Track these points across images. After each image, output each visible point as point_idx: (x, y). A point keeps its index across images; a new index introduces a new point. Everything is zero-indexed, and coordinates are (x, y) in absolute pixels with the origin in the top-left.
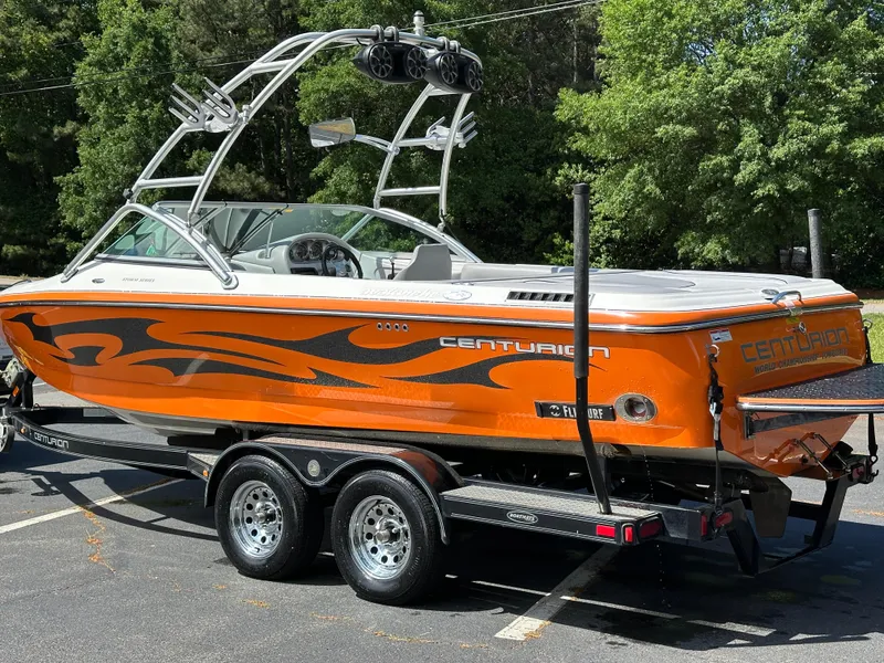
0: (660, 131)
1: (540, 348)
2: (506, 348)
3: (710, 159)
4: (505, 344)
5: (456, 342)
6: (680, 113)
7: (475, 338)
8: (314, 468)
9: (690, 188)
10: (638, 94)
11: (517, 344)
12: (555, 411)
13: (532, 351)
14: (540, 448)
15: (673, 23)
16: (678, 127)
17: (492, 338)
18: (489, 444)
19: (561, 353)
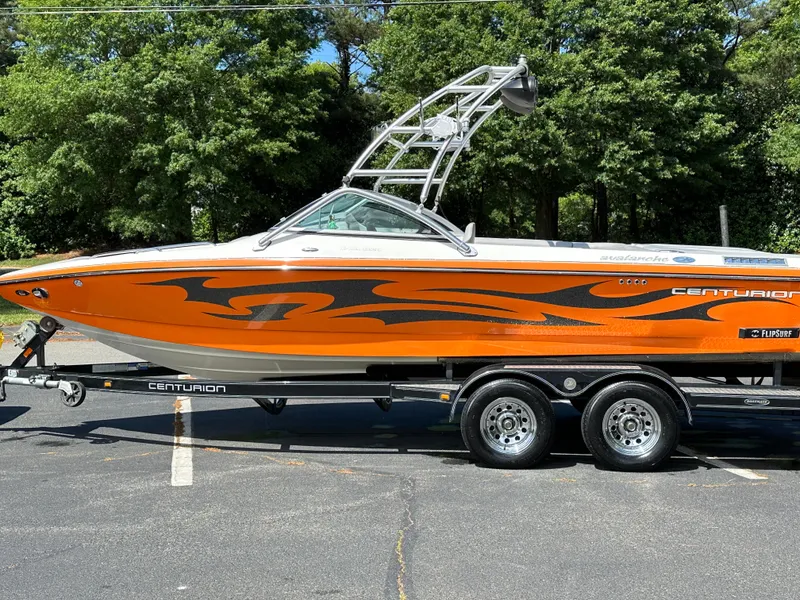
0: (93, 118)
1: (753, 294)
2: (725, 294)
3: (141, 148)
4: (726, 292)
5: (686, 291)
6: (110, 104)
7: (702, 288)
8: (570, 383)
9: (121, 171)
10: (68, 83)
11: (736, 292)
12: (755, 334)
13: (747, 295)
14: (736, 359)
15: (100, 22)
16: (110, 116)
17: (715, 288)
18: (692, 359)
19: (768, 296)
